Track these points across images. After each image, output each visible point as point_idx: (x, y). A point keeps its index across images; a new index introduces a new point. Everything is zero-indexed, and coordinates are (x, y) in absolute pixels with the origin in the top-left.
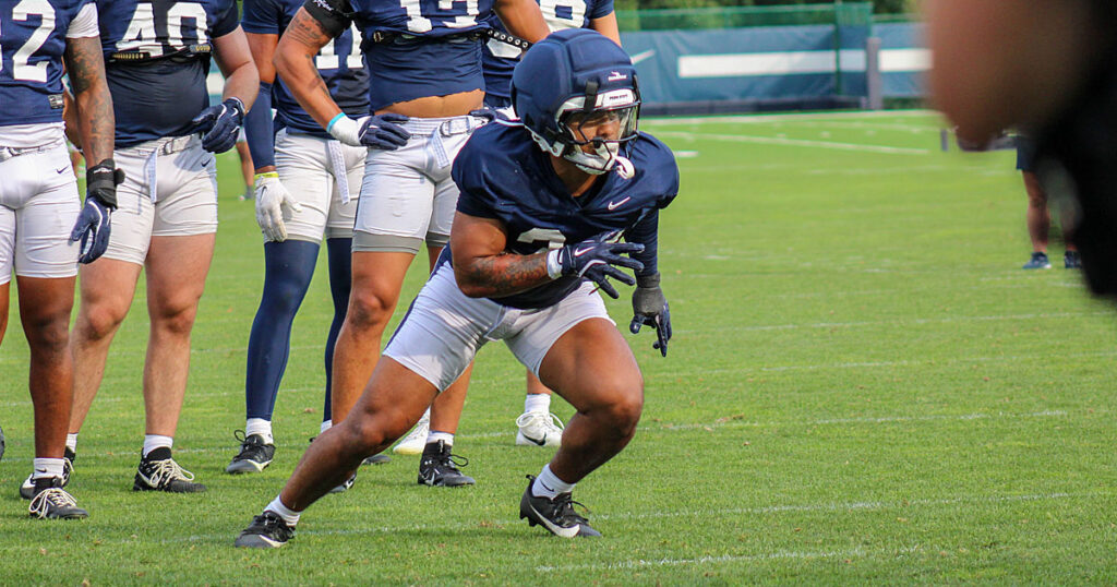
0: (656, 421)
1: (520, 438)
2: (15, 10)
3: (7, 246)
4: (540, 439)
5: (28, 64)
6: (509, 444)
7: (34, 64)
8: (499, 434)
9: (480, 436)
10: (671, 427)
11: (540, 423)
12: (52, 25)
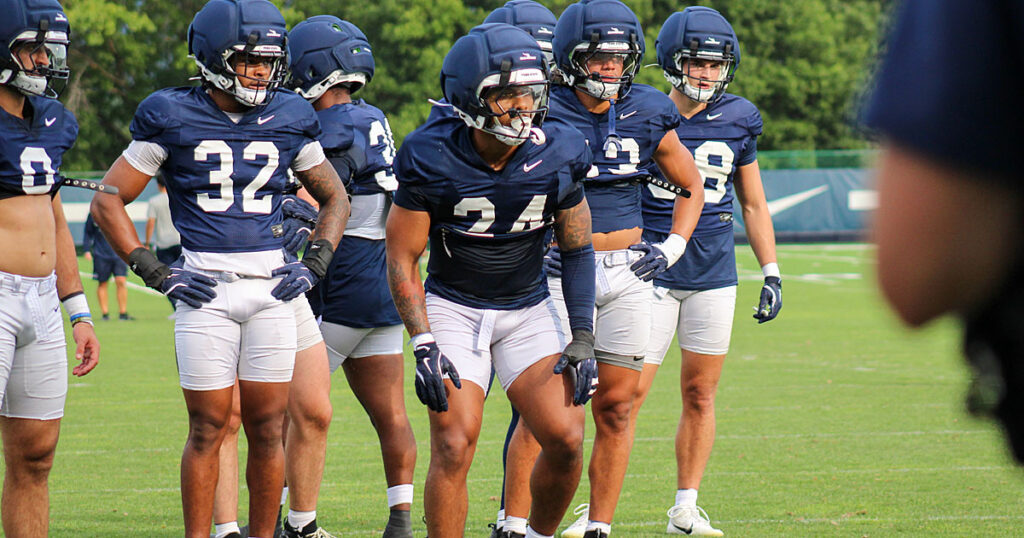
0: (790, 514)
1: (671, 528)
2: (246, 150)
3: (233, 355)
4: (688, 528)
5: (256, 198)
6: (661, 533)
7: (260, 198)
8: (654, 523)
9: (636, 525)
10: (803, 520)
11: (689, 514)
12: (276, 163)
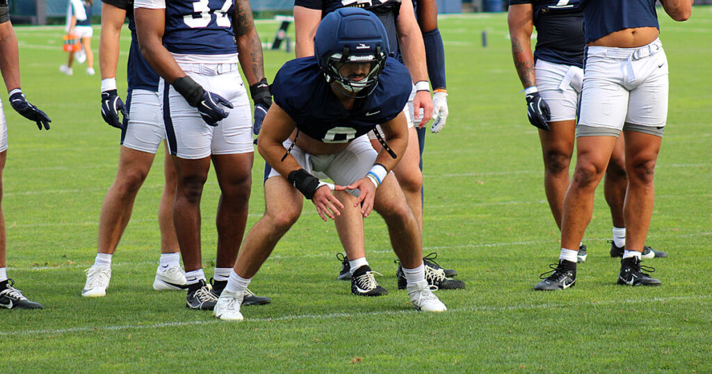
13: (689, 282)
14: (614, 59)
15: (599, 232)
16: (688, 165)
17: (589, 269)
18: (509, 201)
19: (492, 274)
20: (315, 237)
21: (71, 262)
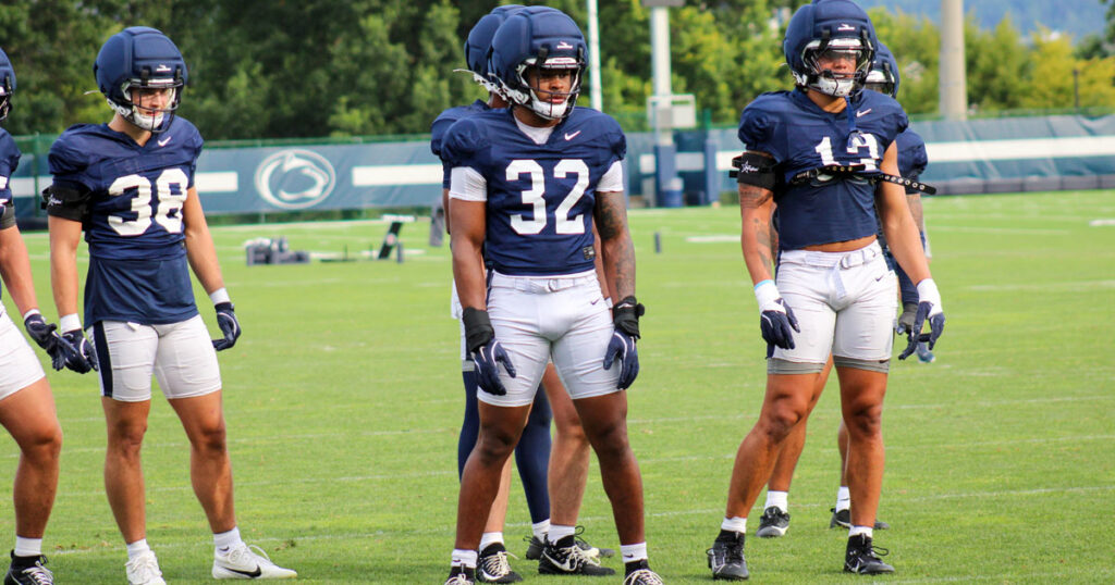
2: (556, 169)
5: (569, 219)
7: (573, 218)
12: (587, 181)
13: (920, 561)
14: (816, 267)
15: (803, 496)
16: (922, 406)
17: (788, 546)
18: (684, 456)
19: (660, 552)
20: (429, 507)
21: (106, 544)
